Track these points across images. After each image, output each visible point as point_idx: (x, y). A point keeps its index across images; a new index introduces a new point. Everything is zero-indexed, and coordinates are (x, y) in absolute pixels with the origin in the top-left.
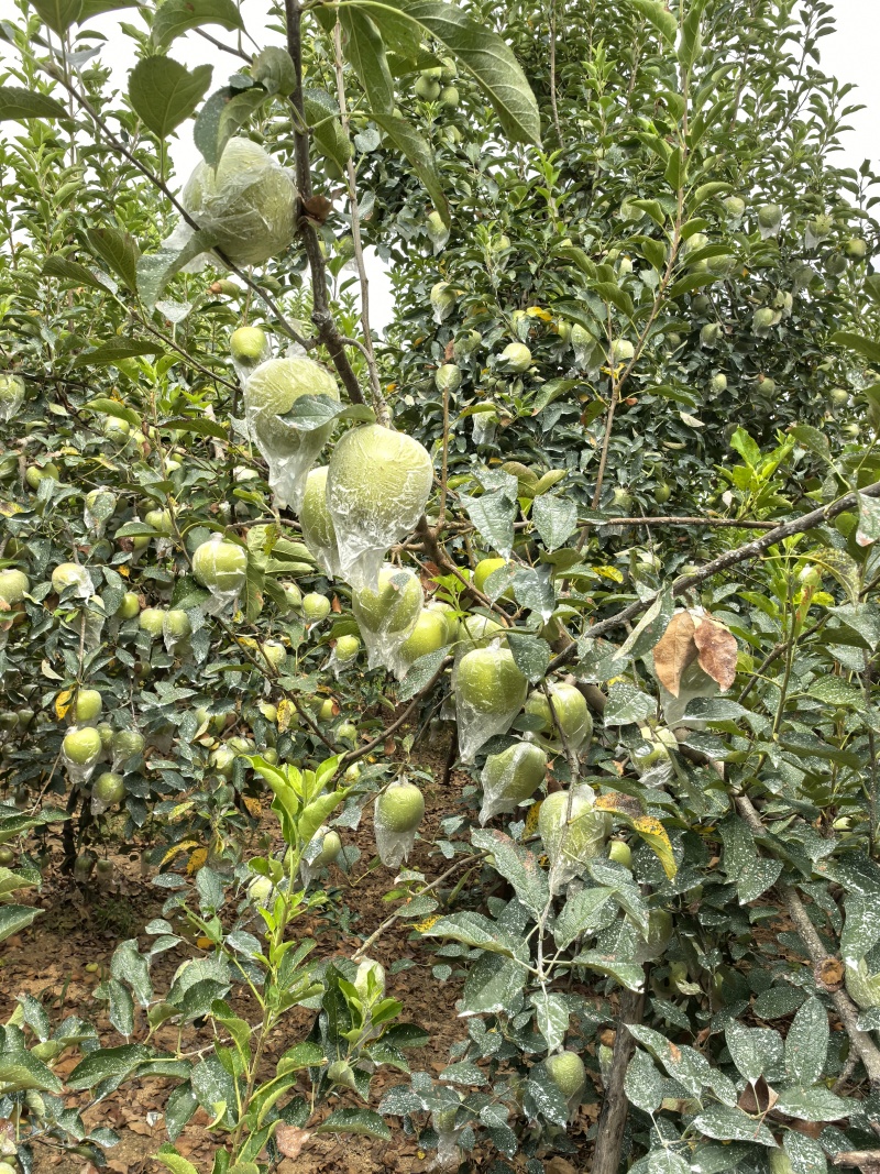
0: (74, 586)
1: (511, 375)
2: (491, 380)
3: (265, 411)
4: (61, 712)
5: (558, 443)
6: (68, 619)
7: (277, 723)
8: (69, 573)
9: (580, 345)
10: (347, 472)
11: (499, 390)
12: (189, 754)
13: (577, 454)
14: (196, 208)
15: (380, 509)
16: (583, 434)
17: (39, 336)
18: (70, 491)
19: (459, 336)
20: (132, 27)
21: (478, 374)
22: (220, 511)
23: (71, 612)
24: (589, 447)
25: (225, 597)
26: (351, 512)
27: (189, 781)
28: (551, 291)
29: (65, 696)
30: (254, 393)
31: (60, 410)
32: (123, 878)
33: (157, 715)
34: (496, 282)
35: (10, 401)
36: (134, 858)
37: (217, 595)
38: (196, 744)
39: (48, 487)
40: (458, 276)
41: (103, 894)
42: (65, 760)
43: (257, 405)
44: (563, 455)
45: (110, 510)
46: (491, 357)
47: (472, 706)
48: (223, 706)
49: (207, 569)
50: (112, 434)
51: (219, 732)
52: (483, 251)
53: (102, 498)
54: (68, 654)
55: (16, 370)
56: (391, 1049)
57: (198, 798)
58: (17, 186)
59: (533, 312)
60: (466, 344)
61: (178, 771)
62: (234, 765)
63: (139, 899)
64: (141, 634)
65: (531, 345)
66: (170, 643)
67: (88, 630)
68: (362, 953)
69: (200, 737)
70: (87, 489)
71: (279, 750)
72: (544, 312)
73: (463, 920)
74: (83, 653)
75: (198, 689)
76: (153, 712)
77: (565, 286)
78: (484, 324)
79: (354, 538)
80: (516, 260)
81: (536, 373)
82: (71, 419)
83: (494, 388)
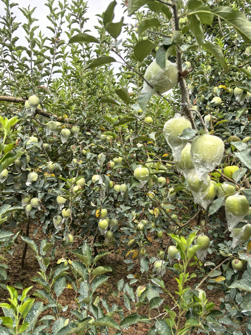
0: (98, 181)
1: (215, 106)
2: (209, 108)
3: (171, 134)
4: (97, 215)
5: (233, 125)
6: (97, 190)
7: (154, 215)
8: (96, 177)
9: (237, 95)
10: (198, 150)
11: (212, 111)
12: (132, 225)
13: (239, 128)
14: (150, 80)
15: (210, 160)
16: (240, 121)
17: (82, 114)
18: (95, 155)
19: (198, 97)
20: (97, 26)
21: (205, 107)
22: (133, 156)
23: (98, 188)
24: (243, 125)
25: (144, 183)
26: (200, 161)
27: (132, 233)
28: (225, 79)
29: (98, 211)
30: (167, 130)
31: (89, 133)
32: (110, 258)
33: (121, 214)
34: (208, 80)
35: (76, 133)
36: (112, 253)
37: (142, 182)
38: (133, 222)
39: (89, 155)
40: (195, 79)
41: (105, 263)
42: (99, 229)
43: (169, 133)
44: (234, 128)
45: (105, 159)
46: (209, 102)
47: (231, 214)
48: (139, 211)
49: (138, 176)
50: (102, 138)
51: (139, 218)
52: (203, 71)
53: (102, 156)
54: (98, 200)
55: (77, 124)
56: (213, 318)
57: (136, 238)
58: (71, 74)
59: (220, 87)
60: (200, 99)
61: (129, 230)
62: (144, 228)
63: (115, 264)
64: (115, 192)
65: (221, 96)
66: (122, 194)
67: (102, 192)
68: (198, 288)
69: (134, 220)
70: (98, 154)
71: (156, 223)
72: (224, 86)
73: (241, 282)
74: (102, 199)
75: (131, 206)
76: (120, 213)
77: (230, 77)
78: (205, 92)
79: (201, 169)
80: (213, 72)
81: (223, 105)
82: (91, 135)
83: (210, 111)
